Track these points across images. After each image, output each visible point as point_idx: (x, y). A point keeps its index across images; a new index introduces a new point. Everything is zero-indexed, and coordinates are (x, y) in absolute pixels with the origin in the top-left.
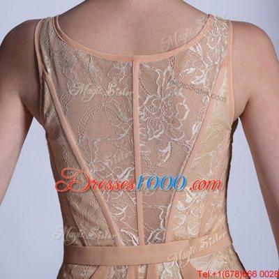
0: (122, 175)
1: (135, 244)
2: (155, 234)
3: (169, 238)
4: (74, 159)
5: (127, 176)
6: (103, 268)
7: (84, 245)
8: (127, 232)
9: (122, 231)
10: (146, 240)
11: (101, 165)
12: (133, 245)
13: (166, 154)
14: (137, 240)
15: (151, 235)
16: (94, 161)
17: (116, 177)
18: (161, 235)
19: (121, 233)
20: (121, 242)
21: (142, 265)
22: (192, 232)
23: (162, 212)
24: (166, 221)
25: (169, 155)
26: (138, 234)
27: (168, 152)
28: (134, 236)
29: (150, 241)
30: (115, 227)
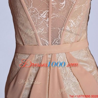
0: (43, 14)
1: (47, 45)
2: (56, 40)
3: (62, 42)
4: (21, 6)
5: (45, 14)
6: (32, 55)
7: (24, 45)
8: (43, 39)
9: (41, 39)
10: (52, 43)
11: (34, 9)
12: (46, 45)
13: (63, 5)
14: (48, 43)
15: (54, 41)
16: (31, 7)
17: (40, 15)
18: (59, 41)
19: (41, 40)
20: (41, 43)
21: (49, 54)
22: (72, 40)
23: (60, 31)
24: (61, 35)
25: (64, 5)
26: (48, 41)
27: (64, 4)
28: (47, 41)
29: (54, 43)
30: (39, 37)
